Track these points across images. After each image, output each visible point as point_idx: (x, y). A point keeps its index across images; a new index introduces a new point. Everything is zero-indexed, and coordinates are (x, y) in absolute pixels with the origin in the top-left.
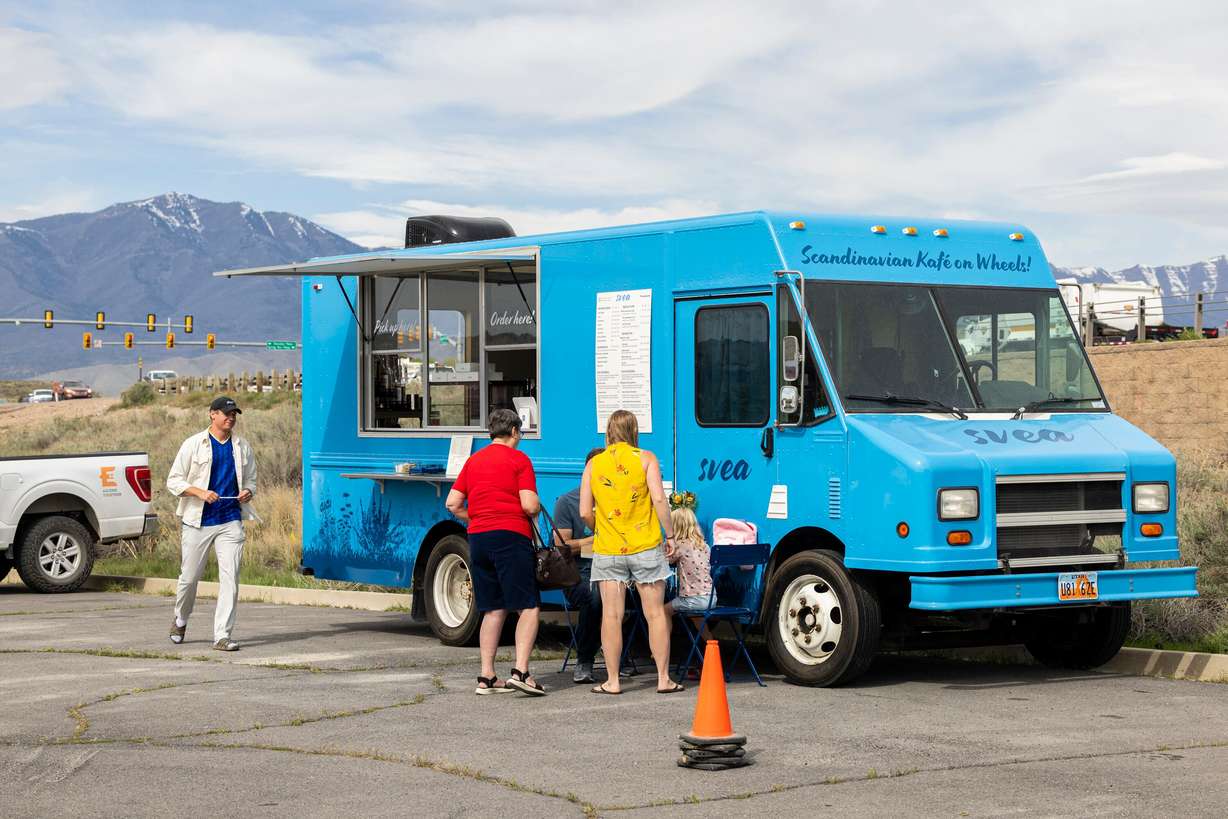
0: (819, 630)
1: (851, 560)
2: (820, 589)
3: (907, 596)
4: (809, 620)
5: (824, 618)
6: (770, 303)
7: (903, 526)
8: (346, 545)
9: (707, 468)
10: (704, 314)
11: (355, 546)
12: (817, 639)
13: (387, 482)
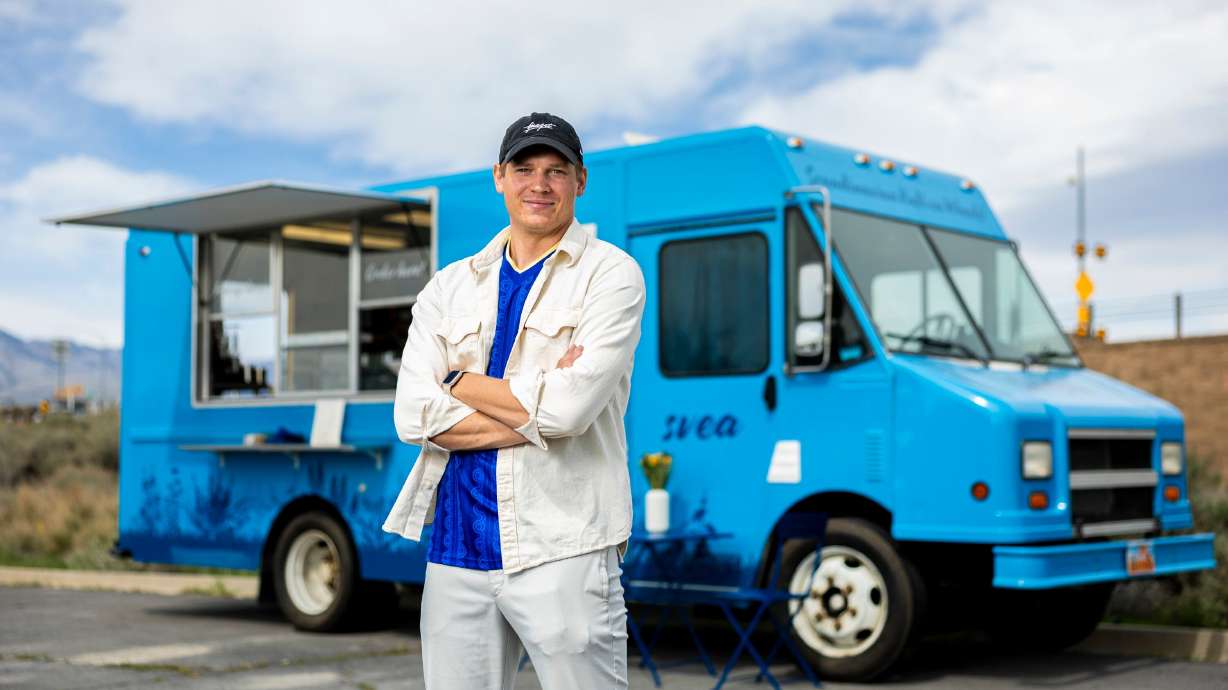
0: (854, 613)
1: (902, 530)
2: (852, 563)
3: (989, 571)
4: (837, 602)
5: (860, 600)
6: (774, 231)
7: (980, 488)
8: (174, 524)
9: (675, 426)
10: (669, 250)
11: (186, 526)
12: (849, 625)
13: (229, 455)
